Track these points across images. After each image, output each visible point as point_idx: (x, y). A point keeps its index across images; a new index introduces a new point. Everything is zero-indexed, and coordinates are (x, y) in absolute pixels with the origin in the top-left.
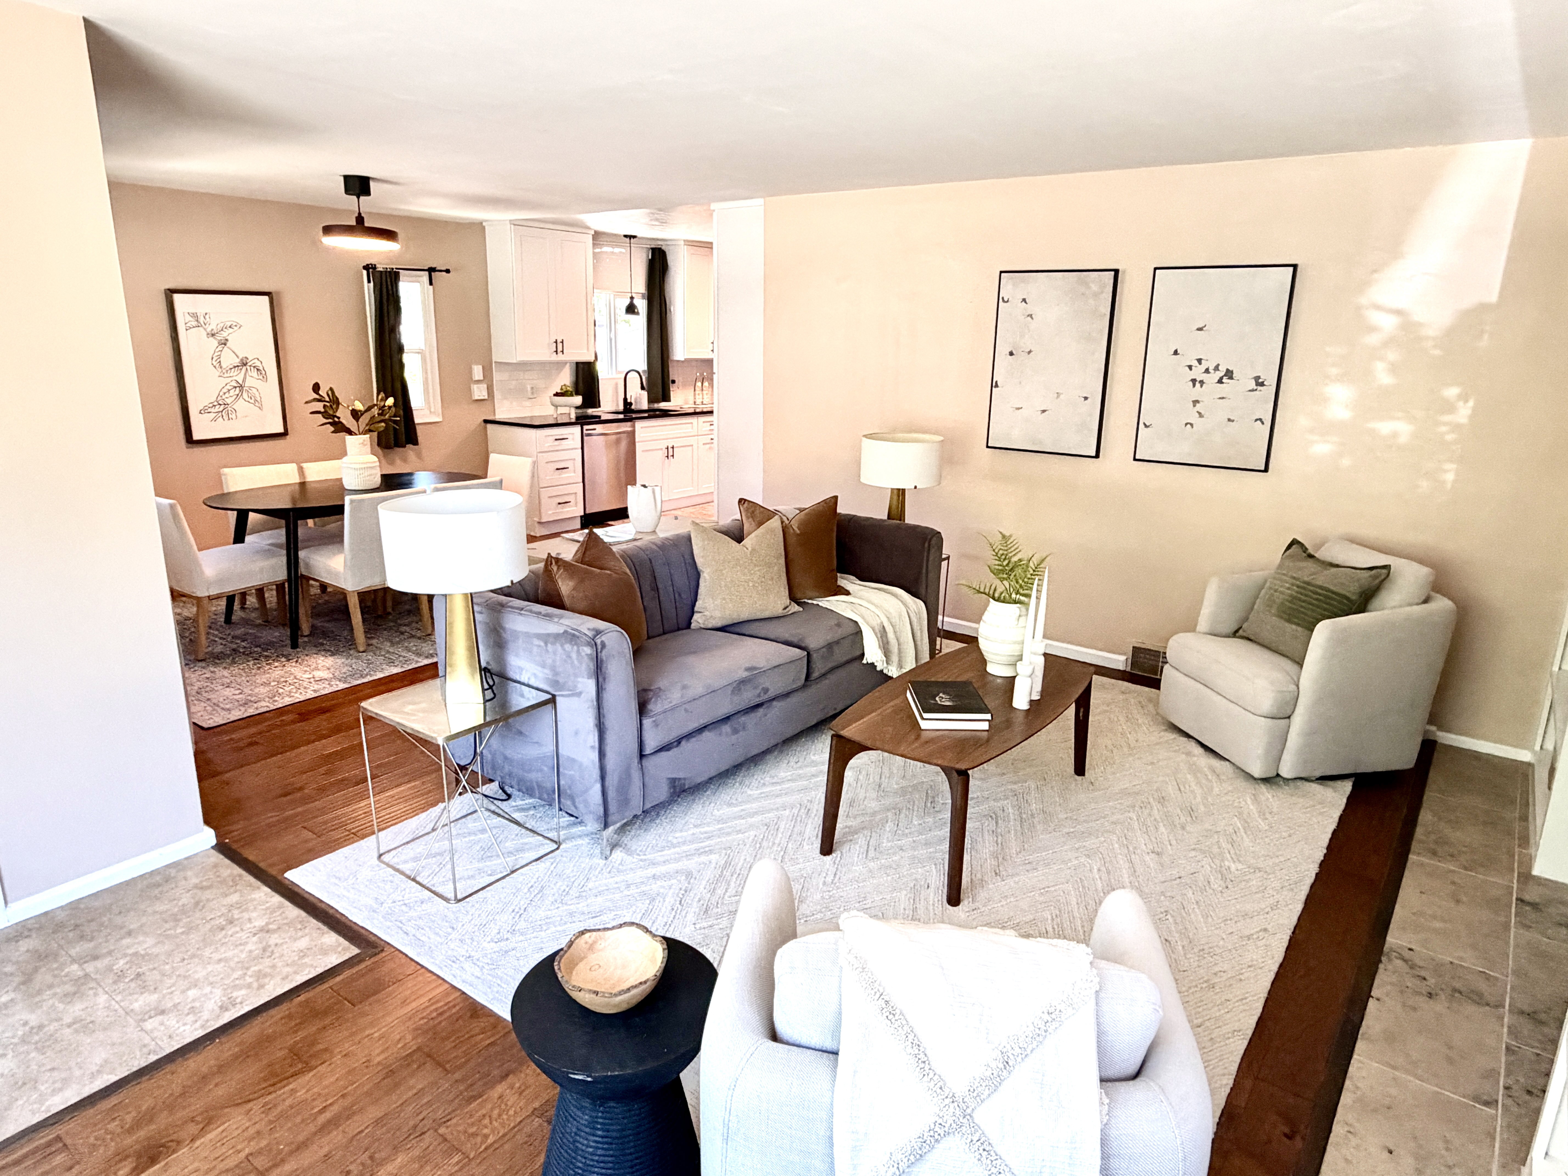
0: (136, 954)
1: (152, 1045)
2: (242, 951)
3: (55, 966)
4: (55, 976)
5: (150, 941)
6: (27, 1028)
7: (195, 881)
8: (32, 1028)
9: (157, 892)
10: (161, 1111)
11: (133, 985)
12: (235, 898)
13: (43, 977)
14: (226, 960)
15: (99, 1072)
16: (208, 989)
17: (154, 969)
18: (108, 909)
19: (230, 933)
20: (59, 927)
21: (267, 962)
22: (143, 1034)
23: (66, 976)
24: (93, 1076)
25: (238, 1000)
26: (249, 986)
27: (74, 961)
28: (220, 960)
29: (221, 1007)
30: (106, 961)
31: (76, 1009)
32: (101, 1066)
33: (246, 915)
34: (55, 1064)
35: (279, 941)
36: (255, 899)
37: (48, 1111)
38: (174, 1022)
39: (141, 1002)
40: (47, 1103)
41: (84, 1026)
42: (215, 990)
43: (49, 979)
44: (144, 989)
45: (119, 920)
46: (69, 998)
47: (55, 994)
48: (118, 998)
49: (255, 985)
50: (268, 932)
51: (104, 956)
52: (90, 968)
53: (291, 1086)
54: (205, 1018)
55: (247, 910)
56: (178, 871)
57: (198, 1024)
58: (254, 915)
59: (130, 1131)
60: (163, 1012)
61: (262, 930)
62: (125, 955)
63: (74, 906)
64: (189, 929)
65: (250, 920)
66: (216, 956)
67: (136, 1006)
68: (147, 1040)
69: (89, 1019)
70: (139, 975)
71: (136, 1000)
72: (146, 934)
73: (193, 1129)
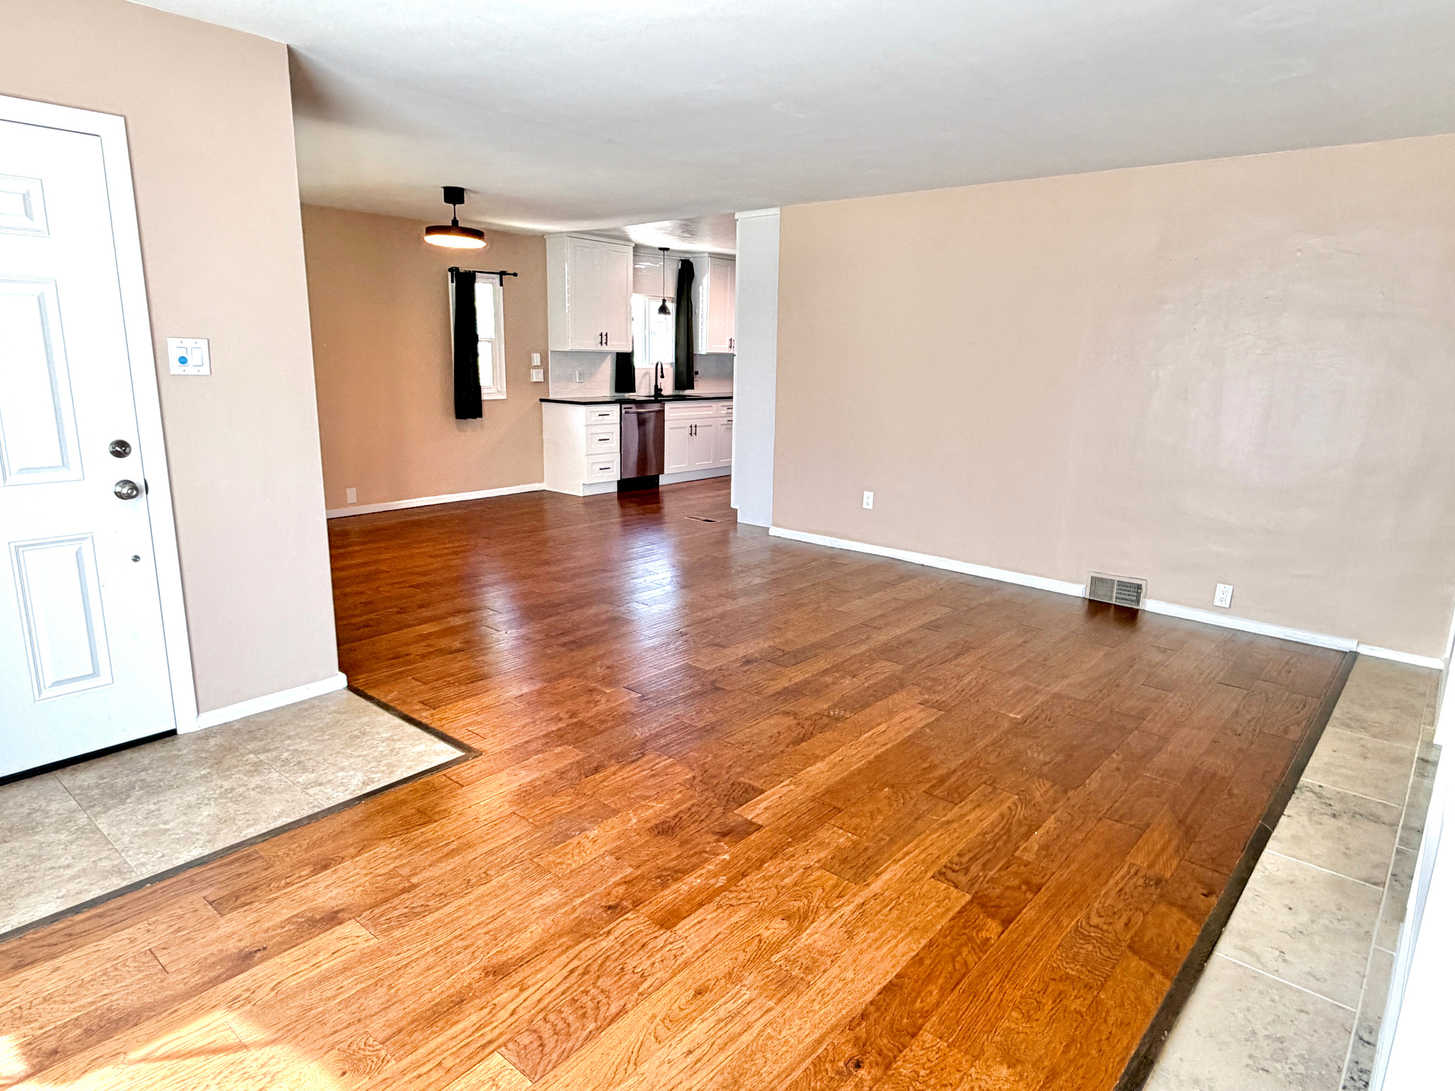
0: (296, 750)
1: (316, 803)
2: (375, 751)
3: (238, 754)
4: (238, 761)
5: (305, 743)
6: (223, 790)
7: (333, 708)
8: (226, 790)
9: (306, 713)
10: (327, 840)
11: (296, 768)
12: (365, 719)
13: (229, 761)
14: (364, 756)
15: (279, 816)
16: (352, 772)
17: (311, 759)
18: (271, 723)
19: (364, 740)
20: (237, 732)
21: (394, 758)
22: (307, 797)
23: (247, 760)
24: (275, 819)
25: (376, 780)
26: (383, 772)
27: (251, 752)
28: (359, 756)
29: (363, 783)
30: (274, 754)
31: (256, 780)
32: (281, 813)
33: (375, 730)
34: (247, 811)
35: (402, 746)
36: (379, 721)
37: (245, 836)
38: (330, 790)
39: (302, 778)
40: (245, 832)
41: (265, 790)
42: (357, 773)
43: (234, 762)
44: (305, 770)
45: (279, 730)
46: (250, 773)
47: (239, 771)
48: (287, 775)
49: (387, 771)
50: (393, 740)
51: (273, 750)
52: (262, 757)
53: (421, 830)
54: (353, 789)
55: (375, 727)
56: (321, 702)
57: (348, 792)
58: (381, 729)
59: (306, 850)
60: (321, 784)
61: (388, 739)
62: (288, 750)
63: (246, 720)
64: (333, 737)
65: (378, 733)
66: (355, 753)
67: (300, 780)
68: (311, 799)
69: (267, 786)
70: (299, 763)
71: (300, 777)
72: (302, 738)
73: (352, 851)
